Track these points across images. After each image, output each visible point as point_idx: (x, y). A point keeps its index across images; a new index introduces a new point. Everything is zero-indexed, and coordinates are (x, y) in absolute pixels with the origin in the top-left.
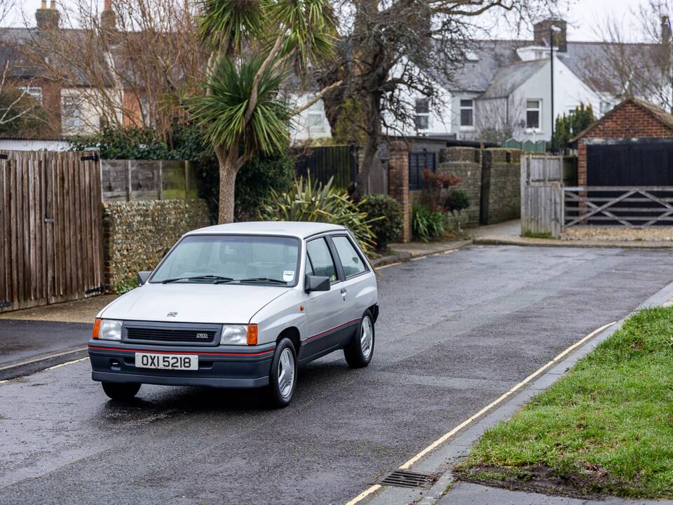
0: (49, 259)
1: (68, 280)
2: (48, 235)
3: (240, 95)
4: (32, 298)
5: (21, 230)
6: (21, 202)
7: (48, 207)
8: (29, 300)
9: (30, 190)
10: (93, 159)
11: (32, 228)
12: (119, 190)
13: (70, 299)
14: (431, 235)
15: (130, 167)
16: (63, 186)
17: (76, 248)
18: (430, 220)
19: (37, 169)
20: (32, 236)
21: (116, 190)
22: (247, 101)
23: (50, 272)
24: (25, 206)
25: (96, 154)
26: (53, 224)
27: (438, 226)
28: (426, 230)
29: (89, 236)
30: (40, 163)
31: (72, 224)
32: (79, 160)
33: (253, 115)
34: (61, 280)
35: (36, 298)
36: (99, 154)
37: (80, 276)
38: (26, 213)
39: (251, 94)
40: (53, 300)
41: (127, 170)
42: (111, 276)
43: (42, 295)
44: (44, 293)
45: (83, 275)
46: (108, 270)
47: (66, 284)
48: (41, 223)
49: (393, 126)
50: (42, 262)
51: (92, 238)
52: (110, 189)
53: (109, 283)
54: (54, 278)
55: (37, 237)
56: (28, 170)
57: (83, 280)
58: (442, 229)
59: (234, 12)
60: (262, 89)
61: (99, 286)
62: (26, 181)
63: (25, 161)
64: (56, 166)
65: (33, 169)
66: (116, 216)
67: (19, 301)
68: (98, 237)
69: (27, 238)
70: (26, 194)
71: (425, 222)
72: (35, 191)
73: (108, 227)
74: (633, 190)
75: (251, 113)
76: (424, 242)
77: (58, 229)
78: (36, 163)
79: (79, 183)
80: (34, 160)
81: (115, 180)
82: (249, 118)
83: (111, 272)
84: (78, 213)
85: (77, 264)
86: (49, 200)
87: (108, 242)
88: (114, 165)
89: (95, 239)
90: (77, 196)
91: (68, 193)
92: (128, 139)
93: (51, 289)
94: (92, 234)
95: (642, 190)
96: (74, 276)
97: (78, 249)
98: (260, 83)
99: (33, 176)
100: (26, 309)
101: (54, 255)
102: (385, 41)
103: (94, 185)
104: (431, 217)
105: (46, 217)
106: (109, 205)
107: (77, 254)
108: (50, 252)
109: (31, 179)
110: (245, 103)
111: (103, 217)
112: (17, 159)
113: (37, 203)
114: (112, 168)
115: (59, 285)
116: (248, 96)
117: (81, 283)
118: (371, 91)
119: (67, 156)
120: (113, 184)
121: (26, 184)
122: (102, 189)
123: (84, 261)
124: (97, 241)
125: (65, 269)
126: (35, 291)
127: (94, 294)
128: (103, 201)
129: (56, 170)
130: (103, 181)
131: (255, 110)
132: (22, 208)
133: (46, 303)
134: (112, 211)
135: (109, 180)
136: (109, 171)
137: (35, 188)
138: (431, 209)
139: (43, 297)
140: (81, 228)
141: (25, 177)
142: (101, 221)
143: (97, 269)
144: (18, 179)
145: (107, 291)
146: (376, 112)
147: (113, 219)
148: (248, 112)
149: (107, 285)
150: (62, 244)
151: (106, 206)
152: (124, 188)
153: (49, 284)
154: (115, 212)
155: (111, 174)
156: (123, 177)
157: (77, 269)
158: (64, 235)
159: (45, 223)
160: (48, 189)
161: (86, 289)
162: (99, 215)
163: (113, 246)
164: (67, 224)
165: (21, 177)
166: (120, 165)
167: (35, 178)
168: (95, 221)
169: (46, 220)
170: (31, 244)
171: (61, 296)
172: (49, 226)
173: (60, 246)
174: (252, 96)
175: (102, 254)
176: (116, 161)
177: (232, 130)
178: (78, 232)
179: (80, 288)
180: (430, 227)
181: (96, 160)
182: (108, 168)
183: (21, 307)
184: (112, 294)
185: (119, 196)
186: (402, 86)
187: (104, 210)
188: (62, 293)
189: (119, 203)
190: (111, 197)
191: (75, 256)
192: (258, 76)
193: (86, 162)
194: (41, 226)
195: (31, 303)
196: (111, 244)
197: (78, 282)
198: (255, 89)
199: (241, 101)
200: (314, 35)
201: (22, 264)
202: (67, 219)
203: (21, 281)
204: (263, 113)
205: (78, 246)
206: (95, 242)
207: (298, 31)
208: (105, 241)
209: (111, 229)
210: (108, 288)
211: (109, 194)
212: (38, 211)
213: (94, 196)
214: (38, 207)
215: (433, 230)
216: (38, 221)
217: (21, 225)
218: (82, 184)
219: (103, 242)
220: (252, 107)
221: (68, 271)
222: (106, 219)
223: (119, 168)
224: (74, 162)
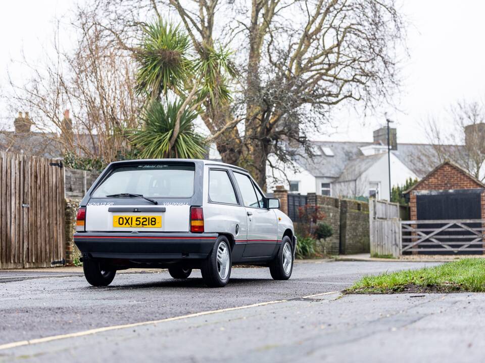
0: (25, 234)
1: (39, 252)
2: (25, 216)
3: (167, 125)
4: (12, 262)
5: (5, 210)
6: (5, 189)
7: (25, 195)
8: (9, 263)
9: (12, 182)
10: (59, 166)
11: (13, 210)
12: (77, 191)
13: (40, 267)
14: (304, 254)
15: (85, 175)
16: (36, 182)
17: (45, 229)
18: (304, 244)
19: (17, 167)
20: (13, 216)
21: (75, 191)
22: (172, 130)
23: (26, 244)
24: (8, 193)
25: (61, 162)
26: (28, 208)
27: (310, 247)
28: (301, 250)
29: (54, 222)
30: (20, 163)
31: (42, 210)
32: (49, 164)
33: (176, 141)
34: (33, 251)
35: (14, 262)
36: (63, 163)
37: (48, 250)
38: (8, 198)
39: (175, 125)
40: (27, 266)
41: (84, 177)
42: (71, 253)
43: (20, 260)
44: (21, 259)
45: (50, 250)
46: (69, 248)
47: (37, 255)
48: (20, 206)
49: (277, 167)
50: (19, 236)
51: (57, 223)
52: (70, 190)
53: (69, 258)
54: (28, 249)
55: (17, 217)
56: (11, 167)
57: (50, 253)
58: (313, 250)
59: (162, 66)
60: (183, 123)
61: (62, 260)
62: (9, 175)
63: (8, 160)
64: (31, 166)
65: (14, 166)
66: (75, 209)
67: (2, 263)
68: (61, 223)
69: (9, 216)
70: (9, 184)
71: (300, 245)
72: (15, 182)
73: (69, 216)
74: (452, 222)
75: (175, 139)
76: (299, 259)
77: (32, 213)
78: (17, 162)
79: (48, 182)
80: (15, 160)
81: (74, 183)
82: (173, 143)
83: (71, 250)
84: (47, 203)
85: (46, 241)
86: (26, 191)
87: (69, 227)
88: (74, 173)
89: (60, 224)
90: (47, 191)
91: (40, 188)
92: (84, 166)
93: (26, 257)
94: (57, 221)
95: (458, 222)
96: (43, 250)
97: (46, 230)
98: (181, 117)
99: (14, 171)
100: (7, 269)
101: (29, 232)
102: (271, 99)
103: (59, 185)
104: (305, 241)
105: (23, 203)
106: (70, 201)
107: (46, 234)
108: (26, 230)
109: (13, 174)
110: (170, 132)
111: (66, 209)
112: (3, 157)
113: (17, 192)
114: (72, 175)
115: (32, 255)
116: (173, 126)
117: (48, 255)
118: (261, 138)
119: (40, 161)
120: (73, 187)
121: (9, 177)
122: (65, 189)
123: (50, 239)
124: (61, 226)
125: (37, 244)
126: (14, 257)
127: (58, 265)
128: (65, 197)
129: (31, 169)
130: (66, 183)
131: (178, 137)
132: (6, 194)
133: (22, 267)
134: (72, 205)
135: (70, 183)
136: (70, 177)
137: (15, 180)
138: (304, 236)
139: (20, 263)
140: (49, 215)
141: (9, 171)
142: (64, 212)
143: (60, 247)
144: (3, 172)
145: (68, 264)
146: (265, 154)
147: (73, 211)
148: (172, 138)
149: (68, 259)
150: (34, 224)
151: (68, 201)
152: (81, 190)
153: (25, 253)
154: (74, 206)
155: (72, 179)
156: (81, 182)
157: (46, 244)
158: (37, 218)
159: (23, 207)
160: (26, 182)
161: (52, 261)
162: (62, 207)
163: (72, 231)
164: (39, 211)
165: (5, 171)
166: (78, 174)
167: (16, 173)
168: (59, 211)
169: (23, 205)
170: (12, 222)
171: (33, 263)
172: (26, 210)
173: (33, 225)
174: (176, 126)
175: (65, 237)
176: (76, 170)
177: (161, 151)
178: (47, 217)
179: (47, 260)
180: (304, 248)
181: (61, 167)
182: (69, 174)
183: (3, 268)
184: (71, 266)
185: (77, 196)
186: (283, 137)
187: (66, 204)
188: (34, 261)
189: (77, 200)
190: (71, 196)
191: (44, 235)
192: (181, 112)
193: (54, 167)
194: (20, 209)
195: (12, 266)
196: (71, 229)
197: (46, 254)
198: (178, 121)
199: (167, 130)
200: (221, 88)
201: (5, 235)
202: (39, 207)
203: (4, 248)
204: (184, 139)
205: (47, 228)
206: (59, 227)
207: (209, 84)
208: (66, 227)
209: (71, 218)
210: (68, 262)
211: (70, 193)
212: (17, 198)
213: (59, 193)
214: (17, 195)
215: (306, 250)
216: (17, 205)
217: (5, 205)
218: (51, 183)
219: (65, 228)
220: (175, 135)
221: (39, 246)
222: (68, 210)
223: (77, 176)
224: (45, 166)
